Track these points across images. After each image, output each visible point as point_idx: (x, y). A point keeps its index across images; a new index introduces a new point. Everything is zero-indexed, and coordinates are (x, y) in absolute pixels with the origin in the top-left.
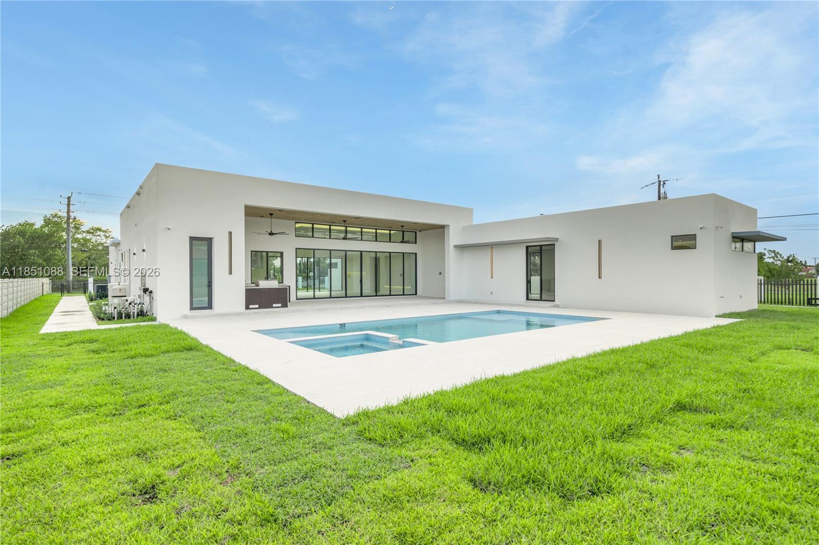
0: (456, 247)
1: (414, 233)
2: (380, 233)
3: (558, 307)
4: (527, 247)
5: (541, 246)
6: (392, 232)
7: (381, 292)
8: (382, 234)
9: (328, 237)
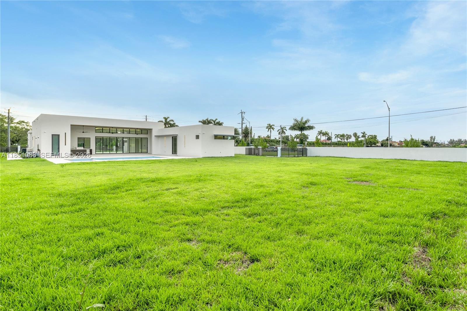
0: (155, 136)
1: (147, 130)
3: (177, 156)
4: (172, 137)
5: (175, 137)
6: (137, 130)
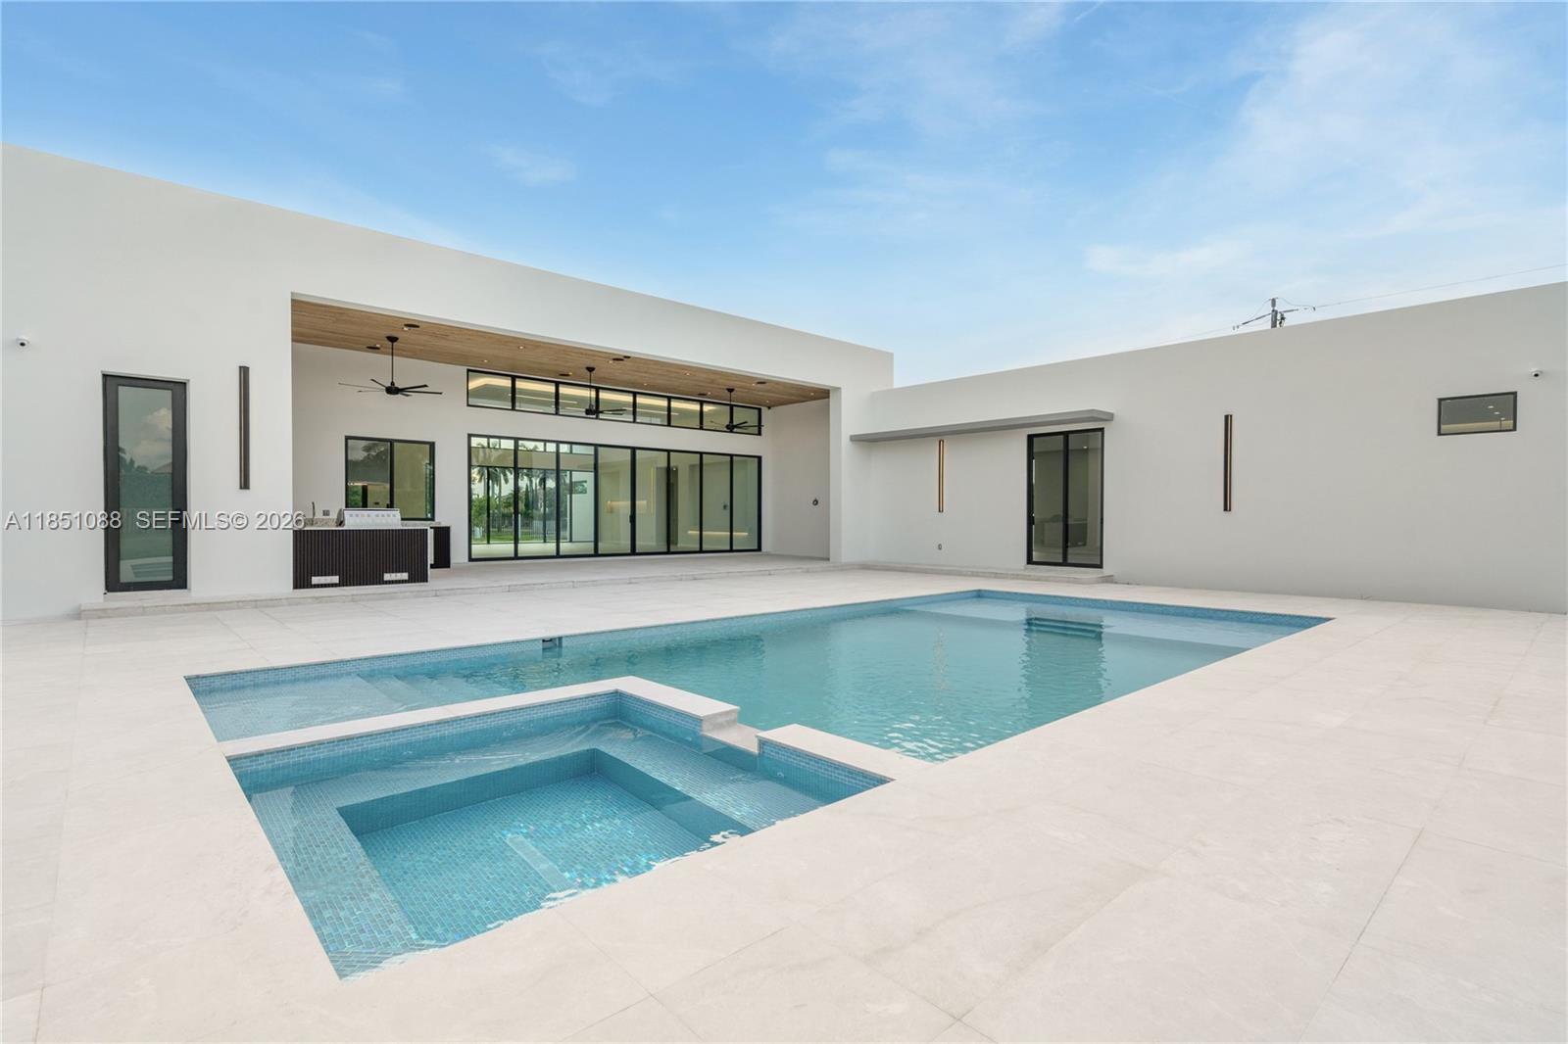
0: (857, 439)
1: (756, 411)
2: (678, 410)
3: (1112, 582)
4: (1031, 438)
5: (1066, 434)
6: (707, 408)
7: (679, 545)
8: (681, 411)
9: (553, 411)
